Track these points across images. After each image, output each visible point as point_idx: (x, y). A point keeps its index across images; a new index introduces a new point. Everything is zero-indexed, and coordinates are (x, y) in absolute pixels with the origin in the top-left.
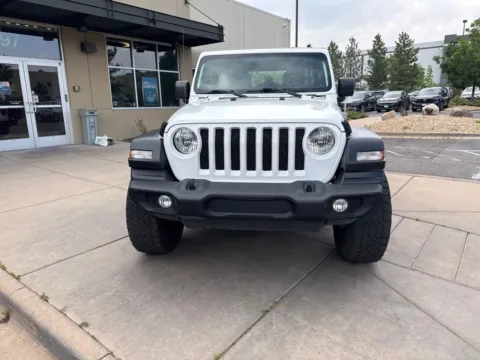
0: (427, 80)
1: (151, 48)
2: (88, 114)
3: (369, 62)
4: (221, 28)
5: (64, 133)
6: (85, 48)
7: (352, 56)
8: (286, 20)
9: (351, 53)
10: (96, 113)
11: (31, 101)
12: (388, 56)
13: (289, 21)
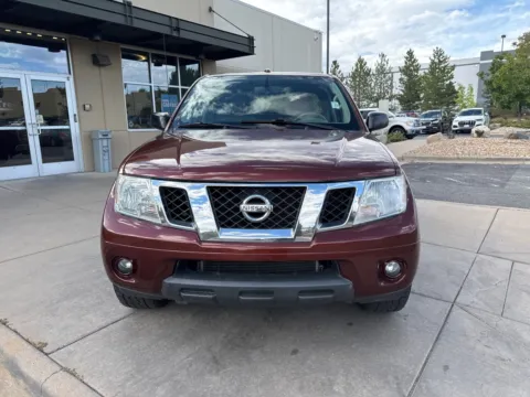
0: (468, 99)
1: (171, 62)
2: (100, 136)
3: (401, 79)
4: (251, 39)
5: (72, 159)
6: (97, 61)
7: (382, 73)
8: (316, 32)
9: (381, 71)
10: (110, 136)
11: (34, 121)
12: (421, 73)
13: (320, 33)
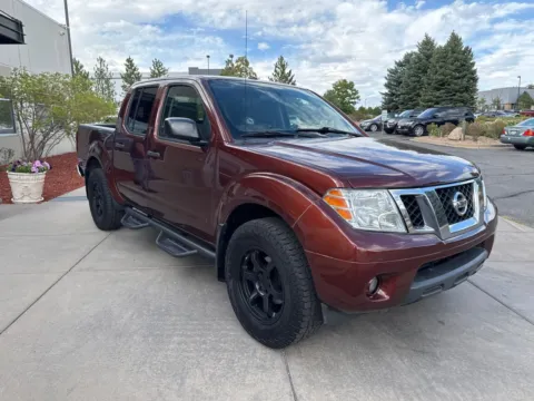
3: (124, 86)
4: (19, 25)
7: (103, 78)
8: (63, 26)
9: (101, 75)
